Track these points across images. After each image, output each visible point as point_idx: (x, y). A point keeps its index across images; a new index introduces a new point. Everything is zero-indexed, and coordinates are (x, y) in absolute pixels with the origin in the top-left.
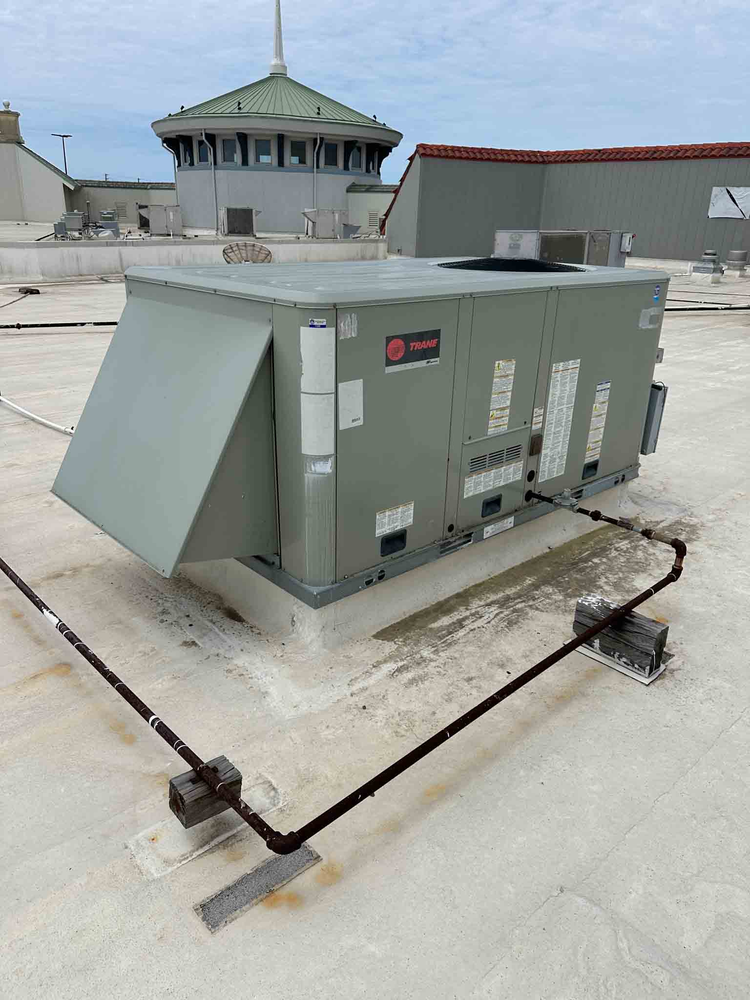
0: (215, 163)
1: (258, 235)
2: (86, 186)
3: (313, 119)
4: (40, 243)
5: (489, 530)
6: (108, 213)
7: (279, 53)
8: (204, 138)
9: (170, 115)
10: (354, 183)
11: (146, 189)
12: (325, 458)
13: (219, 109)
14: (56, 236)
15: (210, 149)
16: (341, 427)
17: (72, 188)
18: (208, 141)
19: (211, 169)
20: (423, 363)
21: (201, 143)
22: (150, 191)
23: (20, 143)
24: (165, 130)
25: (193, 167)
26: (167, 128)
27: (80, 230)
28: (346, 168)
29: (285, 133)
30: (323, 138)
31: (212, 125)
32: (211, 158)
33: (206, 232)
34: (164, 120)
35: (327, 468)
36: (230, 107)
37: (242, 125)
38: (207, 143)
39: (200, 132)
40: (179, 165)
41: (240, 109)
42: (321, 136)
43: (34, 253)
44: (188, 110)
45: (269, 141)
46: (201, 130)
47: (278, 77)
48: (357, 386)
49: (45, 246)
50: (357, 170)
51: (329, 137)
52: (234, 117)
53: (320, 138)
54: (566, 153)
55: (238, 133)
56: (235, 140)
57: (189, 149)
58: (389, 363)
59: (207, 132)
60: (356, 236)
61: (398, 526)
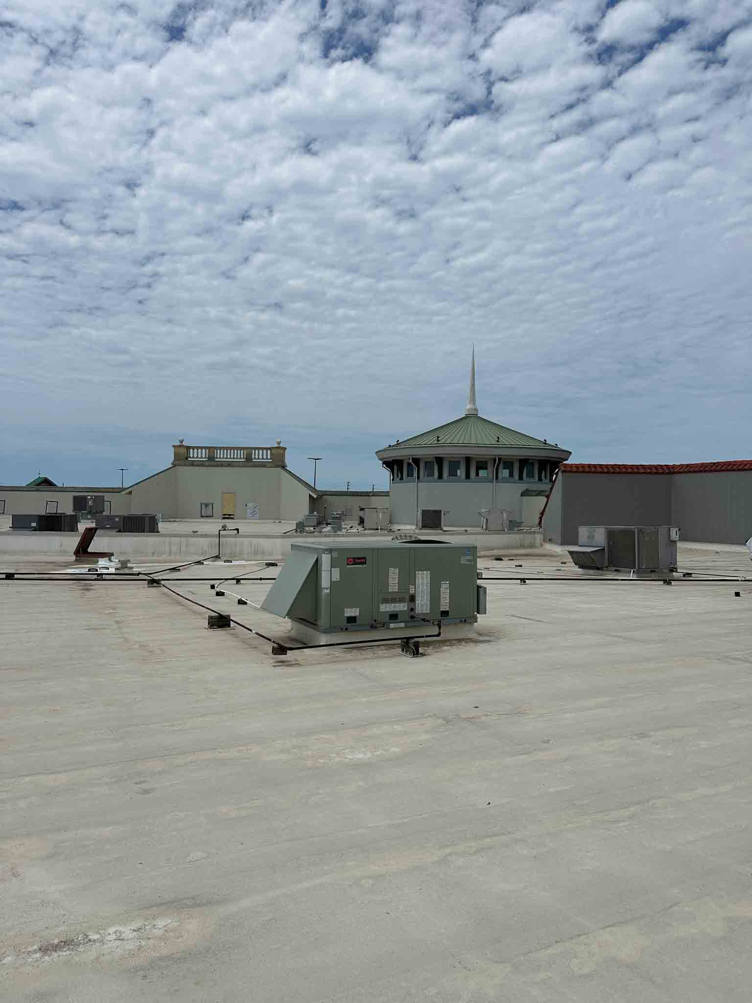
0: (418, 478)
1: (445, 529)
2: (326, 495)
3: (493, 446)
4: (285, 535)
5: (392, 626)
6: (337, 514)
7: (473, 400)
8: (411, 461)
9: (390, 446)
10: (527, 489)
11: (369, 496)
12: (327, 588)
13: (422, 442)
14: (296, 531)
15: (415, 469)
16: (332, 580)
17: (315, 496)
18: (414, 463)
19: (415, 482)
20: (360, 566)
21: (409, 464)
22: (373, 497)
23: (284, 467)
24: (385, 456)
25: (403, 481)
26: (386, 455)
27: (314, 526)
28: (521, 478)
29: (470, 456)
30: (501, 458)
31: (418, 453)
32: (415, 474)
33: (408, 527)
34: (384, 450)
35: (328, 591)
36: (432, 440)
37: (439, 452)
38: (413, 465)
39: (409, 457)
40: (393, 480)
41: (438, 441)
42: (500, 457)
43: (279, 541)
44: (401, 442)
45: (459, 462)
46: (410, 455)
47: (472, 417)
48: (338, 570)
49: (289, 537)
50: (531, 480)
51: (505, 457)
52: (434, 447)
53: (499, 458)
54: (688, 465)
55: (436, 458)
56: (433, 463)
57: (401, 470)
58: (348, 564)
59: (414, 457)
60: (519, 529)
61: (353, 615)
